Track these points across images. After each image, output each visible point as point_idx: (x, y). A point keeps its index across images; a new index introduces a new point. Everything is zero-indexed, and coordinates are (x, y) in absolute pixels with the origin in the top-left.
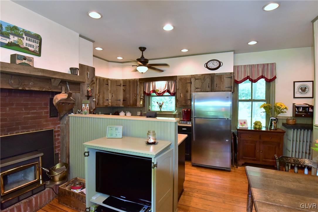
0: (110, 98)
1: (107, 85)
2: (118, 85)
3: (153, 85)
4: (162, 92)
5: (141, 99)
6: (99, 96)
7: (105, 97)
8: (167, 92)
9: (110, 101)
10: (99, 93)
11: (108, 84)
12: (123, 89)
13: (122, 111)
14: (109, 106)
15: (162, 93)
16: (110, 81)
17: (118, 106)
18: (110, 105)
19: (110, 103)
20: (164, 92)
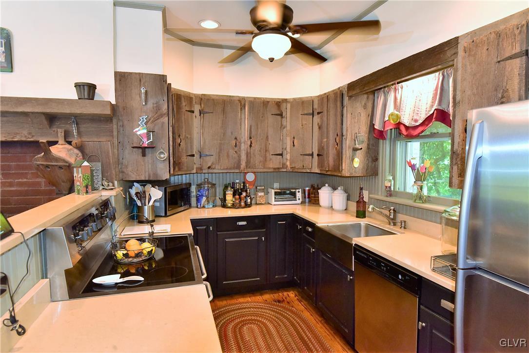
0: (288, 149)
1: (279, 117)
2: (306, 114)
3: (396, 98)
4: (420, 122)
5: (355, 150)
6: (251, 146)
7: (270, 147)
8: (437, 120)
9: (288, 157)
10: (250, 138)
11: (281, 115)
12: (318, 124)
13: (327, 185)
14: (285, 170)
15: (422, 124)
16: (289, 106)
17: (309, 171)
18: (289, 166)
19: (288, 163)
20: (428, 120)
